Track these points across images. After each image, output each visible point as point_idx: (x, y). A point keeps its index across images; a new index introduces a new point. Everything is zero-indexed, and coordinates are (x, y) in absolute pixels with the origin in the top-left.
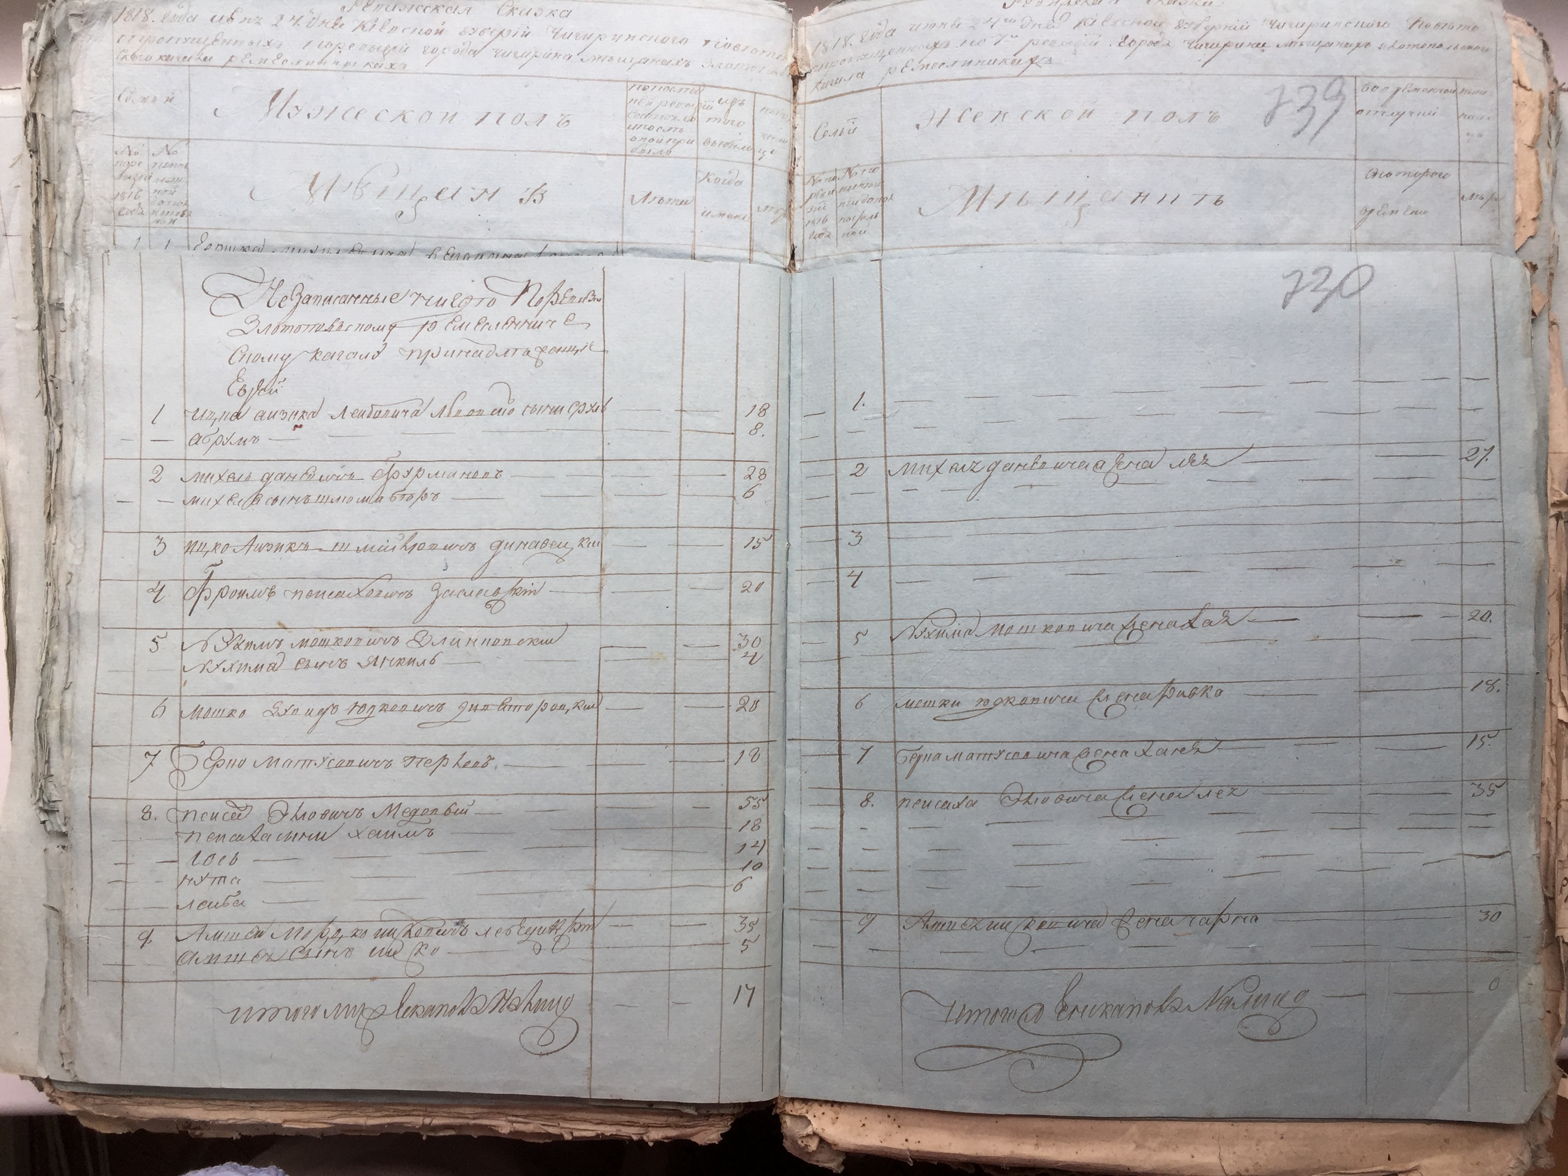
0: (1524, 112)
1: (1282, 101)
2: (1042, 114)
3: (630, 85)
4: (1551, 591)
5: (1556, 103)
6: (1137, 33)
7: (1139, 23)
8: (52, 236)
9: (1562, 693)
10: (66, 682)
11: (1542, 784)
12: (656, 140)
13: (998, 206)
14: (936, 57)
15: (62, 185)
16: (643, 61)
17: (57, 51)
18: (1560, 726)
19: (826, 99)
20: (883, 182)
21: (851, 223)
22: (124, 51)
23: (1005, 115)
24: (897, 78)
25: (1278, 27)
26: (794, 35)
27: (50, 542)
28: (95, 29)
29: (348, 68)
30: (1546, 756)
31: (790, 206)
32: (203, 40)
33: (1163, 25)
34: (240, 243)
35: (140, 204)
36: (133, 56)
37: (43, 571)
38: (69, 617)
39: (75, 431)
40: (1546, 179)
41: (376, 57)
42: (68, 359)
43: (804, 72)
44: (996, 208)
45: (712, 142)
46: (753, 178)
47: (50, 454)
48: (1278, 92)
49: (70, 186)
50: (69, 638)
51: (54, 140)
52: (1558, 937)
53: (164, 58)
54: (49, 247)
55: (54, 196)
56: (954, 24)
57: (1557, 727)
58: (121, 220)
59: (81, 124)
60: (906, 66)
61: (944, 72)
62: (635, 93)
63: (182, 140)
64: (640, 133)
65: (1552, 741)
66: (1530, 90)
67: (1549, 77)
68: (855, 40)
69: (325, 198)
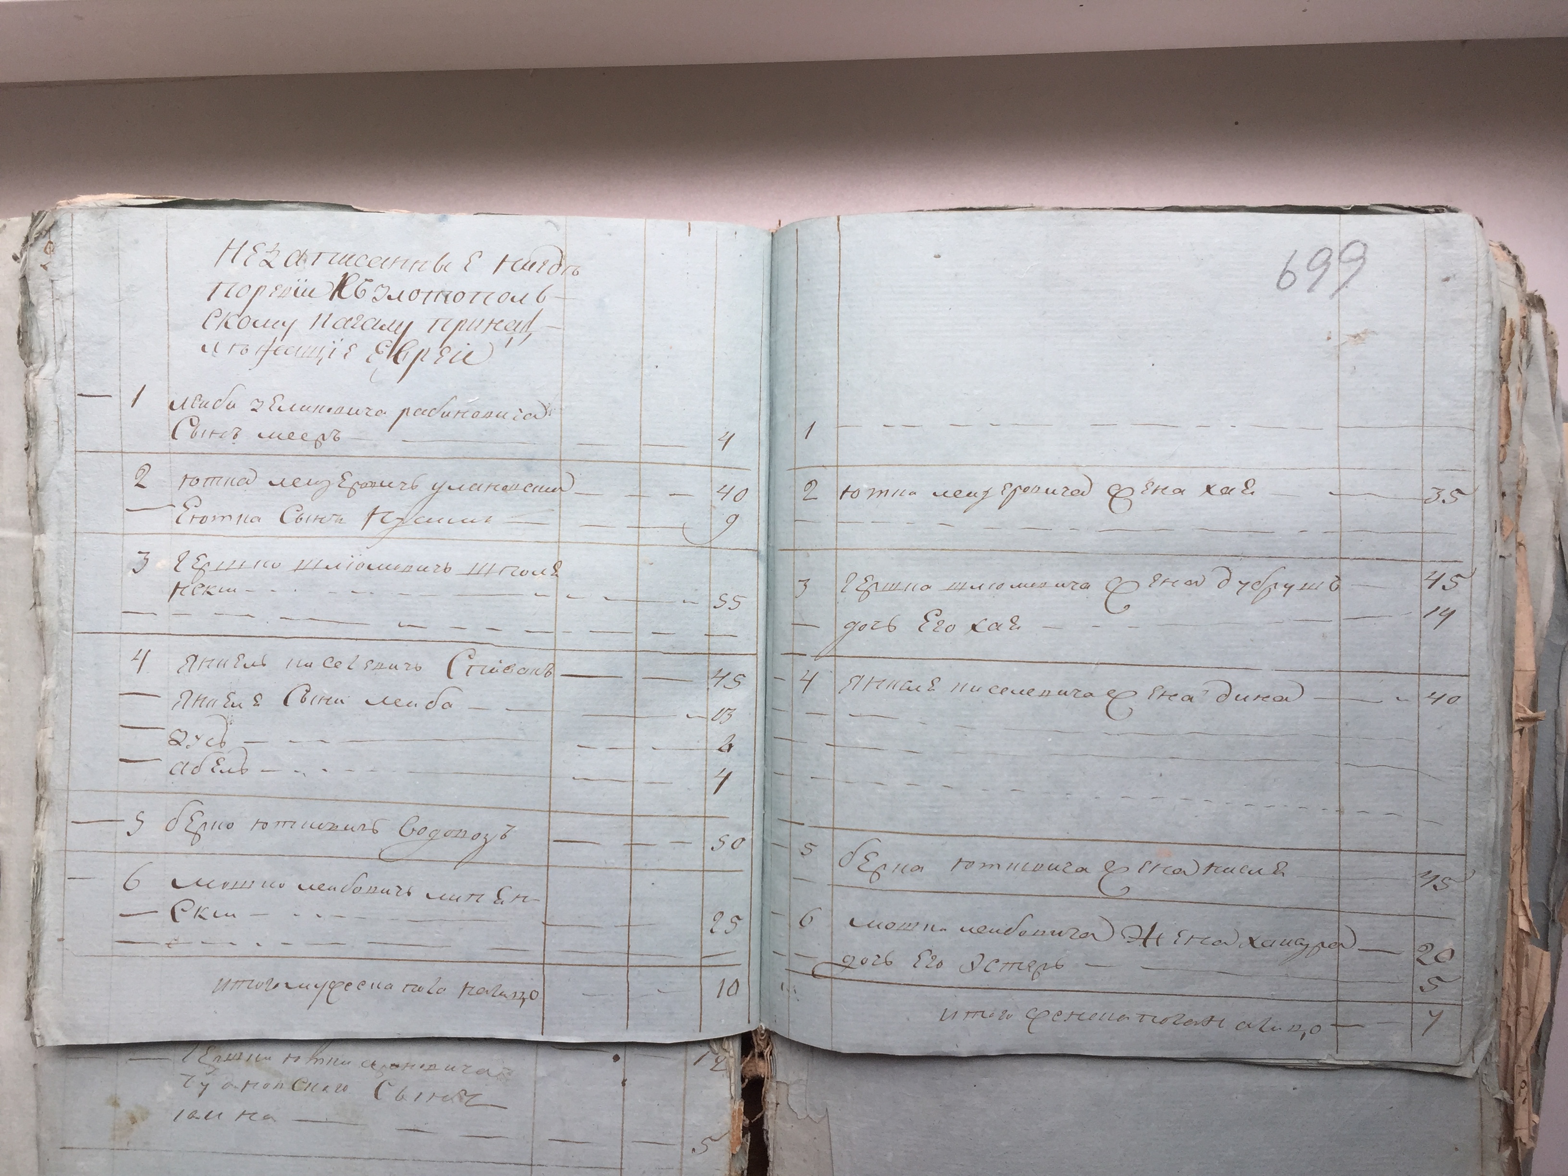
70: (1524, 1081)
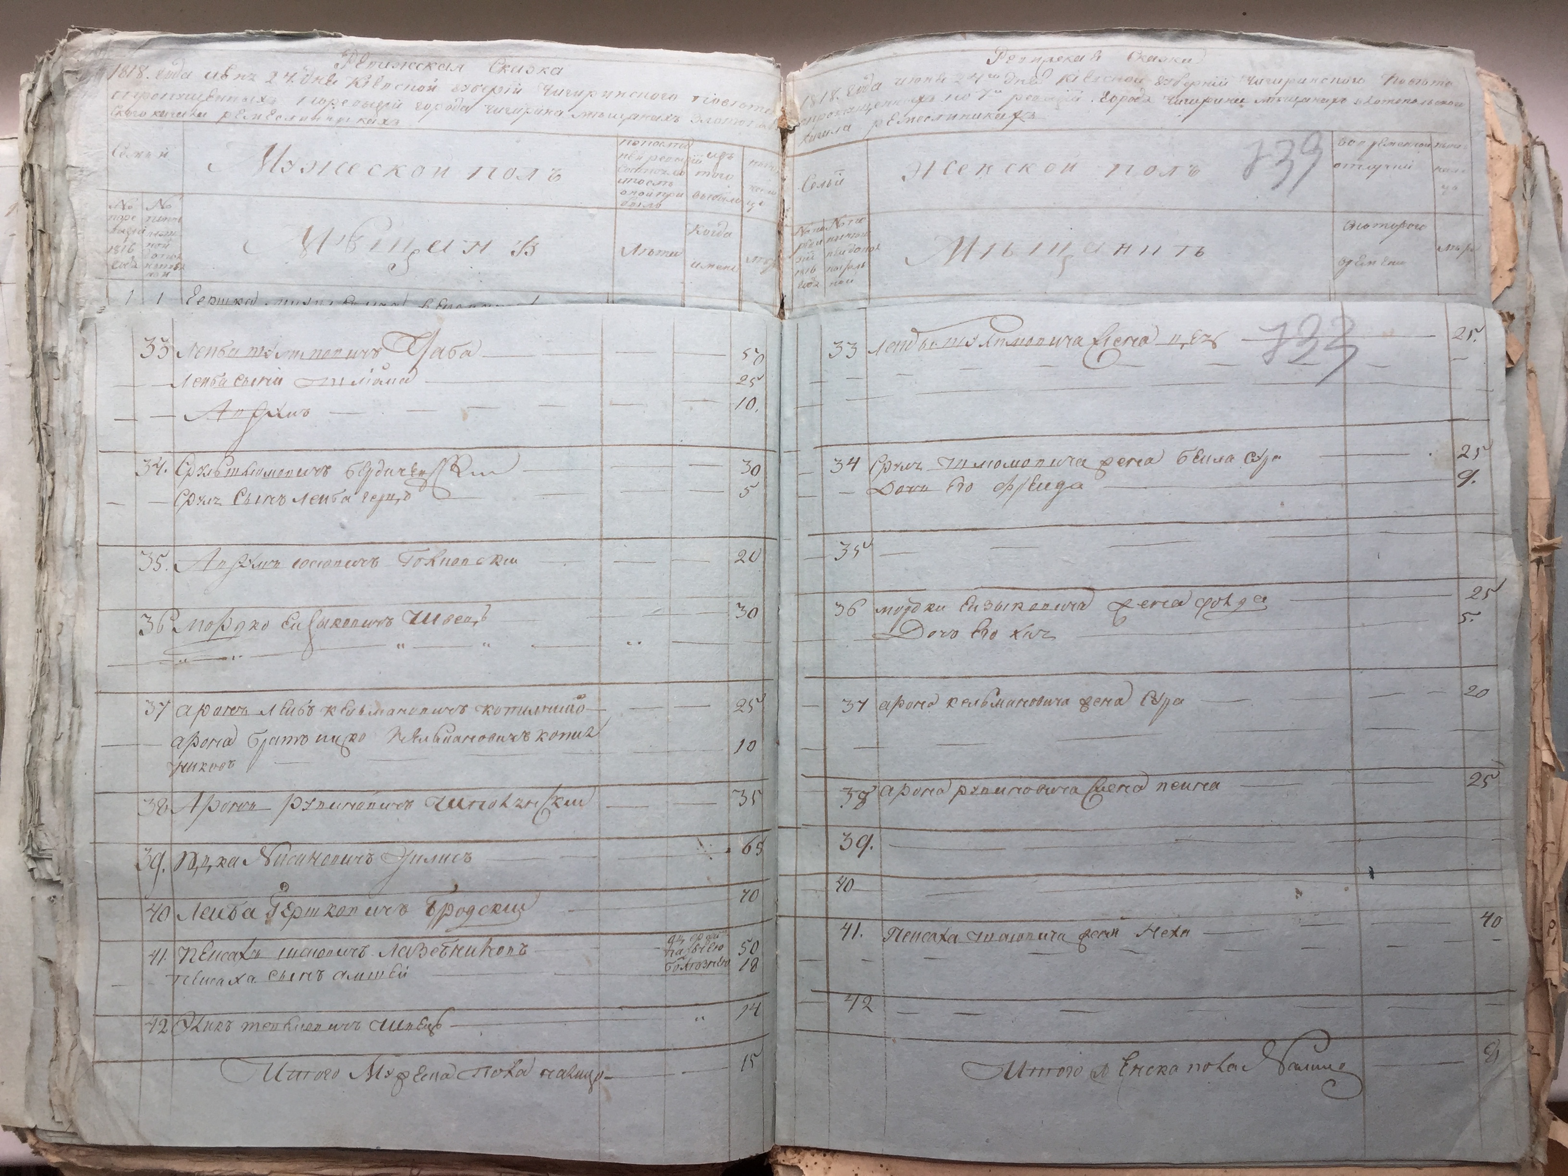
0: (1499, 166)
1: (1261, 155)
2: (1026, 167)
3: (621, 140)
4: (1534, 634)
5: (1531, 156)
6: (1119, 89)
7: (1120, 79)
8: (47, 285)
9: (1546, 736)
10: (57, 734)
11: (1528, 827)
12: (646, 193)
13: (984, 256)
14: (920, 110)
15: (57, 236)
16: (633, 117)
17: (54, 104)
18: (1544, 768)
19: (813, 152)
20: (869, 232)
21: (838, 273)
22: (118, 107)
23: (989, 168)
24: (884, 131)
25: (1256, 83)
26: (782, 89)
27: (41, 590)
28: (89, 85)
29: (342, 124)
30: (1532, 798)
31: (779, 256)
32: (198, 96)
33: (1144, 81)
34: (232, 296)
35: (133, 257)
36: (128, 112)
37: (34, 618)
38: (60, 668)
39: (67, 481)
40: (1522, 231)
41: (369, 113)
42: (61, 409)
43: (792, 126)
44: (981, 258)
45: (701, 195)
46: (742, 230)
47: (42, 500)
48: (1258, 145)
49: (64, 237)
50: (60, 688)
51: (50, 192)
52: (1546, 979)
53: (158, 114)
54: (44, 295)
55: (50, 245)
56: (939, 79)
57: (1542, 769)
58: (114, 274)
59: (75, 179)
60: (892, 119)
61: (929, 126)
62: (625, 148)
63: (175, 194)
64: (631, 187)
65: (1537, 783)
66: (1505, 144)
67: (1523, 131)
68: (842, 94)
69: (318, 251)
70: (1553, 921)
